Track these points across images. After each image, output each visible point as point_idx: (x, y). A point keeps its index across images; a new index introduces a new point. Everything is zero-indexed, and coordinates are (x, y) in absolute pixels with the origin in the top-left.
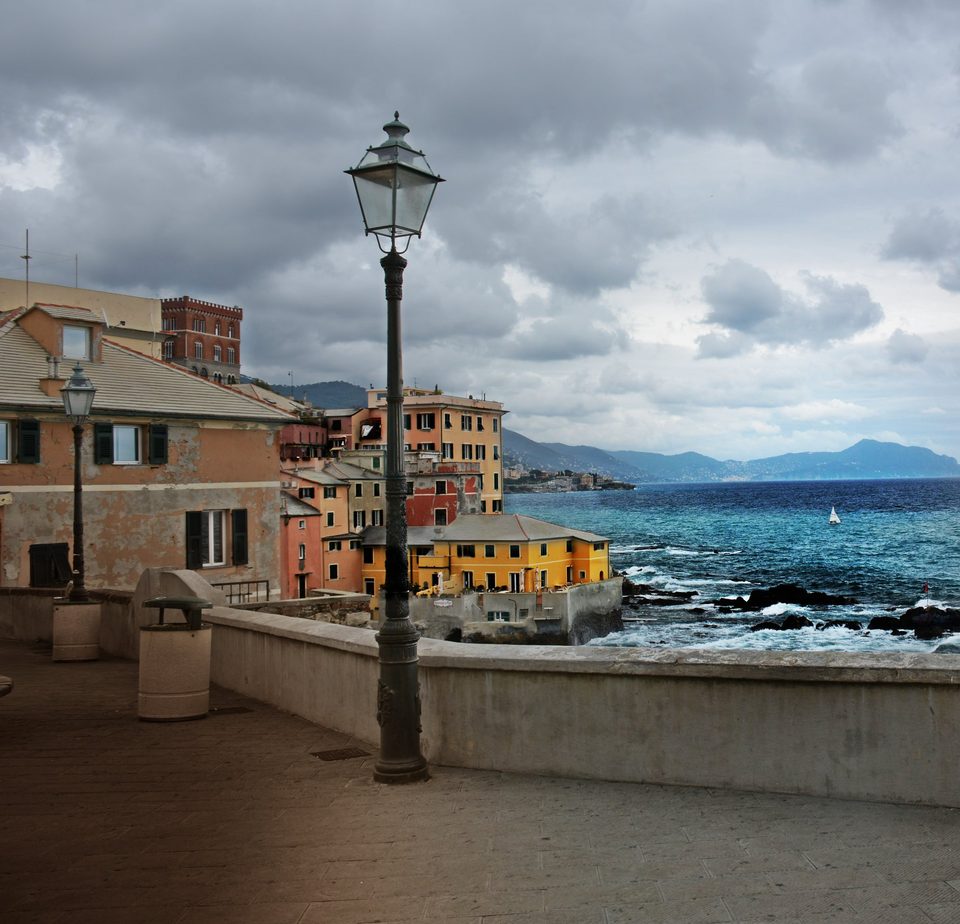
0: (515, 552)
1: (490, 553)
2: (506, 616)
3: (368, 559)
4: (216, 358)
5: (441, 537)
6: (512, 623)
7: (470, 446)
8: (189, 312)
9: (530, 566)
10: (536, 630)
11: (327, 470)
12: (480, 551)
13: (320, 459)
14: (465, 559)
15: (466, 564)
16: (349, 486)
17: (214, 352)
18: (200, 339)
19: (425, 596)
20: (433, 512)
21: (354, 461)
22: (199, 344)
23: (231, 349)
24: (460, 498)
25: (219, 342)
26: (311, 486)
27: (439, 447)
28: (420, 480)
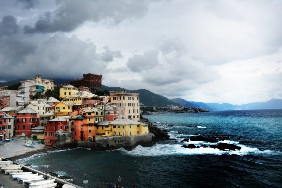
0: (123, 127)
1: (119, 127)
2: (119, 142)
3: (98, 129)
4: (96, 86)
5: (110, 124)
6: (120, 143)
7: (120, 103)
8: (91, 77)
9: (126, 130)
10: (124, 145)
11: (92, 109)
12: (117, 127)
13: (90, 107)
14: (115, 129)
15: (114, 130)
16: (94, 113)
17: (96, 84)
18: (93, 82)
19: (102, 137)
20: (113, 118)
21: (98, 107)
22: (92, 83)
23: (100, 84)
24: (119, 115)
25: (97, 82)
26: (85, 113)
27: (117, 104)
28: (111, 111)
